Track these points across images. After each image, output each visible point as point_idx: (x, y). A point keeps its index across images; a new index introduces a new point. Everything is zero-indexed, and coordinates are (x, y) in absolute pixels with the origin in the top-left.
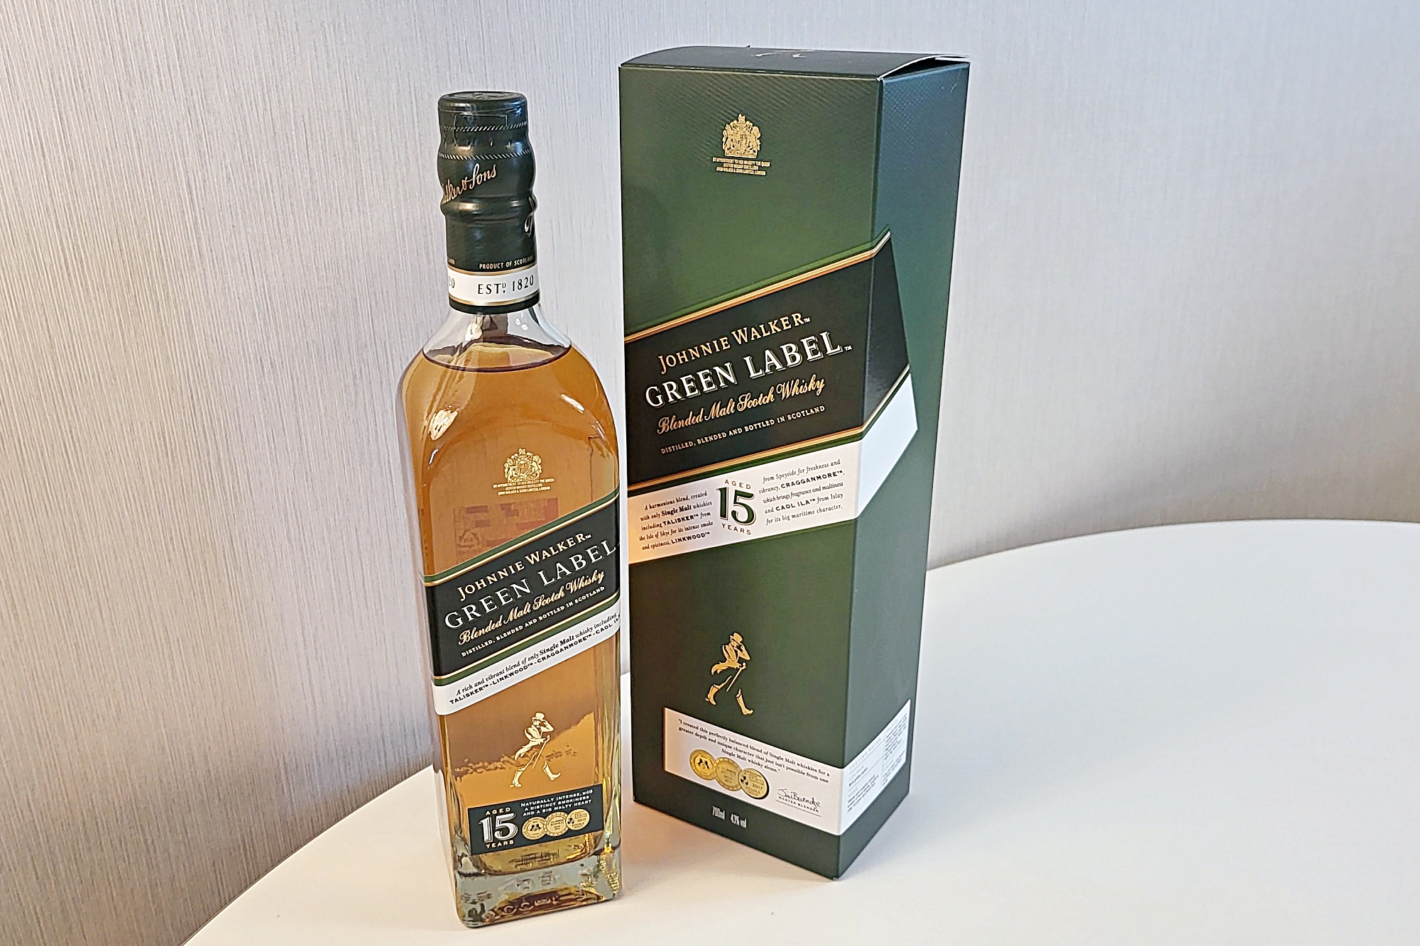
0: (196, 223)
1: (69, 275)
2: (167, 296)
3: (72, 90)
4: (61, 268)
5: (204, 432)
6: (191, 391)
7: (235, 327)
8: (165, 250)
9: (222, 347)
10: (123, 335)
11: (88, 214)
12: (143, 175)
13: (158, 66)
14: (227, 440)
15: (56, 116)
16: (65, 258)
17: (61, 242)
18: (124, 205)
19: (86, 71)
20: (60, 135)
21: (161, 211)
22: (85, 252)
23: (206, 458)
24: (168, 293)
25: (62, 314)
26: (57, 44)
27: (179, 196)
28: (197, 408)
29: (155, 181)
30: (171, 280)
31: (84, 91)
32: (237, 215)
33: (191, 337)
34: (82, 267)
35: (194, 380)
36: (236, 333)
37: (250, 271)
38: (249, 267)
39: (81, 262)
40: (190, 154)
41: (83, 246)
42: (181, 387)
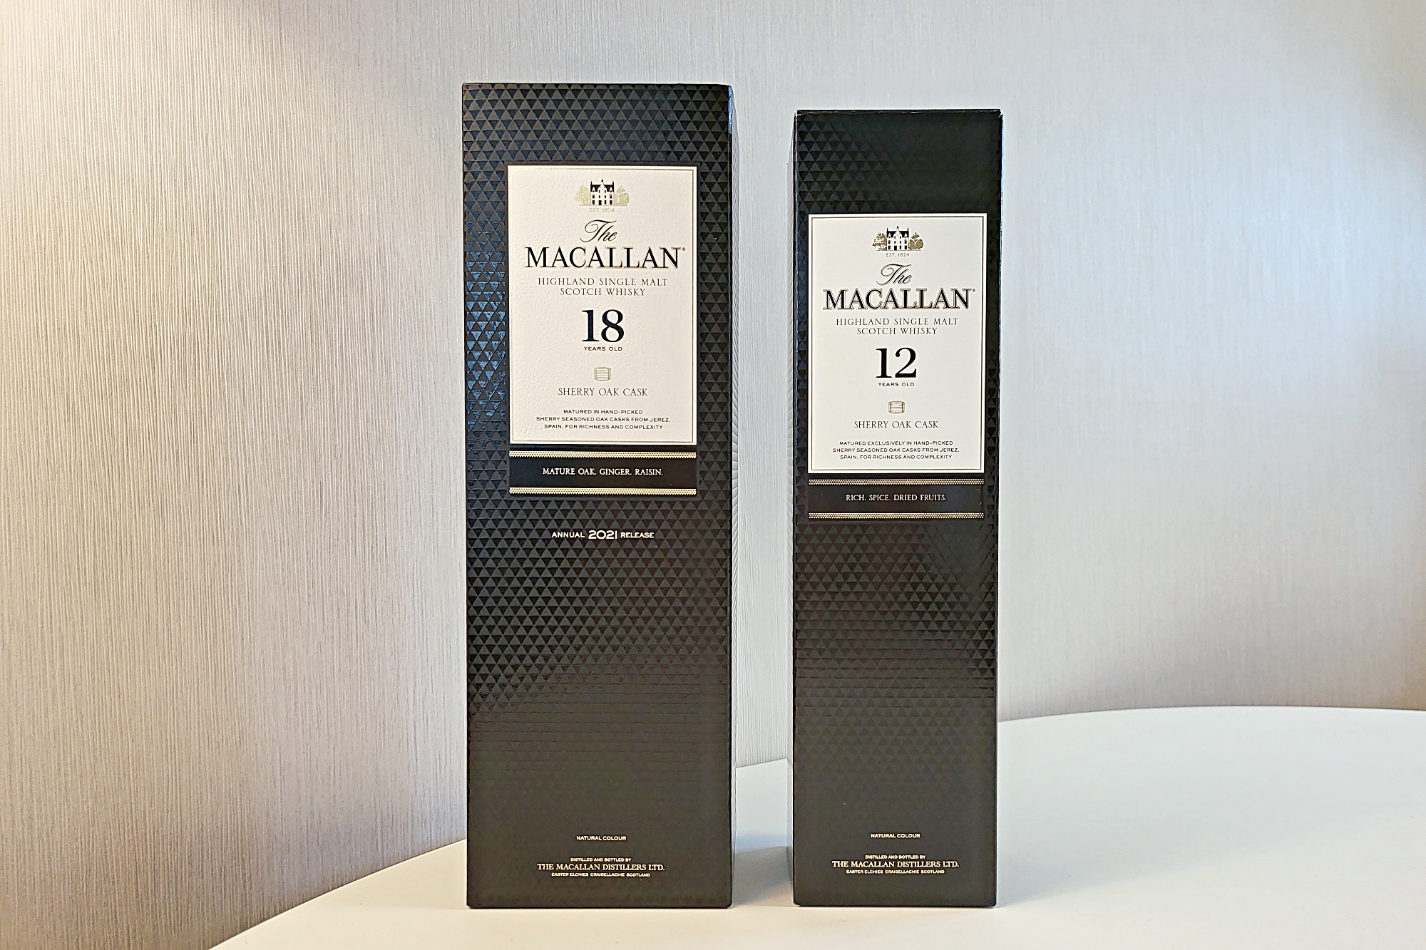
1: (268, 352)
3: (295, 219)
4: (263, 346)
7: (392, 416)
8: (346, 347)
10: (302, 406)
11: (291, 310)
13: (361, 215)
15: (279, 234)
16: (267, 338)
17: (267, 326)
18: (320, 307)
19: (307, 209)
20: (280, 248)
21: (347, 318)
22: (283, 337)
24: (343, 380)
25: (257, 381)
26: (290, 185)
27: (363, 309)
29: (347, 294)
30: (347, 370)
31: (304, 221)
32: (405, 330)
33: (357, 417)
34: (280, 347)
35: (353, 453)
36: (392, 420)
37: (409, 376)
38: (409, 372)
39: (279, 343)
40: (376, 280)
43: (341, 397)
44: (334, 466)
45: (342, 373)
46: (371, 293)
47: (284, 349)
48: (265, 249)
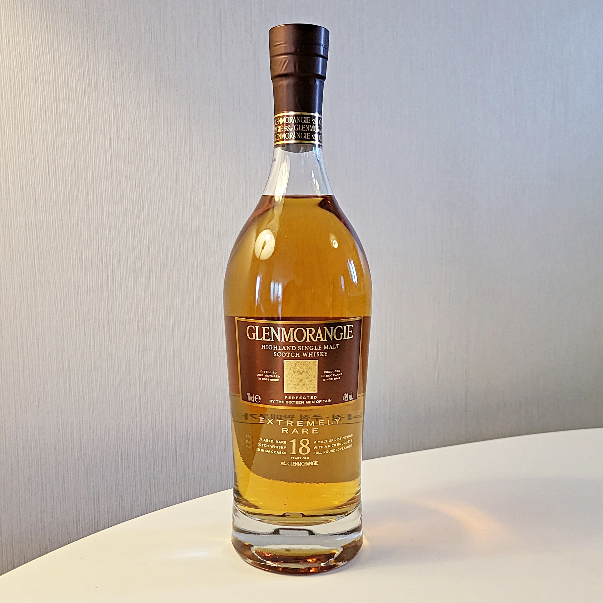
0: (111, 157)
1: (49, 172)
2: (93, 190)
5: (102, 260)
6: (98, 238)
8: (95, 168)
9: (116, 219)
10: (69, 205)
12: (90, 132)
13: (103, 84)
14: (113, 267)
16: (48, 163)
17: (48, 156)
23: (101, 274)
24: (94, 189)
25: (43, 190)
27: (105, 144)
28: (100, 247)
41: (57, 159)
42: (93, 236)
43: (93, 199)
44: (89, 242)
45: (93, 184)
46: (110, 134)
47: (58, 170)
48: (45, 108)
